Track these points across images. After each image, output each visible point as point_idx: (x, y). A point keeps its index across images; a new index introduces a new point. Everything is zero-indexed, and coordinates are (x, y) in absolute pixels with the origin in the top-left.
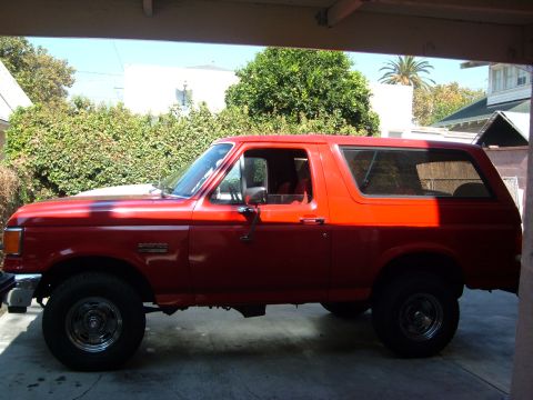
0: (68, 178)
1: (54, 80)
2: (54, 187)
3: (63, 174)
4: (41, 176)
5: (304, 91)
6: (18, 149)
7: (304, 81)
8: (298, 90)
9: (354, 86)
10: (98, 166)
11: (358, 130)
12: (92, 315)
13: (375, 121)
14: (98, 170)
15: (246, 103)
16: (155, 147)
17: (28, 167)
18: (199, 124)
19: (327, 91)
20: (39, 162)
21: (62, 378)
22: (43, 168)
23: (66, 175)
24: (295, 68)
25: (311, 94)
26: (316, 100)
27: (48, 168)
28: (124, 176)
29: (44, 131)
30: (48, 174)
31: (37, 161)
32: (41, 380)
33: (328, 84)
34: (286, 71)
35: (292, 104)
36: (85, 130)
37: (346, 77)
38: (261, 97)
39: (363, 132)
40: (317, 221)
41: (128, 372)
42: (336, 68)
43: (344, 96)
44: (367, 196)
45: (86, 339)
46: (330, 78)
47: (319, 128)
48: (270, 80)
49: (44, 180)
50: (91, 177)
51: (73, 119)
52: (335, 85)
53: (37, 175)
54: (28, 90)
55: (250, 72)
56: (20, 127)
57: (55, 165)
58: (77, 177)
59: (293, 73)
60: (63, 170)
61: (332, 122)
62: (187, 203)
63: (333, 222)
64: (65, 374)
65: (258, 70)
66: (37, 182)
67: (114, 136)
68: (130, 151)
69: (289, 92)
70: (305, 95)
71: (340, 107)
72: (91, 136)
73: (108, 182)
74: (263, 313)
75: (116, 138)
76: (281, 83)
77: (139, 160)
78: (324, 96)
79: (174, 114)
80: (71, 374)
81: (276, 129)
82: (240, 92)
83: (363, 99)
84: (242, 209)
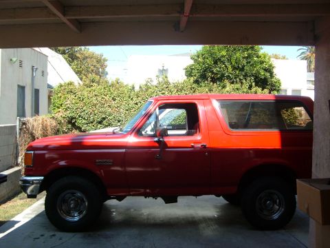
0: (87, 124)
1: (94, 66)
2: (79, 129)
3: (84, 121)
4: (72, 122)
5: (230, 67)
6: (58, 108)
7: (229, 60)
8: (226, 66)
9: (262, 63)
10: (104, 116)
11: (263, 90)
12: (72, 200)
13: (277, 84)
14: (104, 119)
15: (195, 76)
16: (137, 104)
17: (64, 117)
18: (163, 89)
19: (244, 66)
20: (70, 115)
21: (54, 235)
22: (72, 118)
23: (86, 122)
24: (224, 53)
25: (234, 68)
26: (237, 72)
27: (75, 118)
28: (119, 122)
29: (73, 96)
30: (76, 122)
31: (69, 114)
32: (42, 236)
33: (245, 62)
34: (219, 55)
35: (223, 75)
36: (96, 95)
37: (258, 57)
38: (204, 71)
39: (266, 91)
40: (202, 146)
41: (91, 233)
42: (250, 51)
43: (255, 69)
44: (234, 130)
45: (69, 214)
46: (247, 58)
47: (237, 89)
48: (209, 61)
49: (74, 125)
50: (100, 123)
51: (89, 89)
52: (250, 62)
53: (70, 122)
54: (78, 73)
55: (198, 57)
56: (59, 95)
57: (79, 116)
58: (92, 123)
59: (223, 56)
60: (84, 119)
61: (246, 85)
62: (124, 136)
63: (211, 146)
64: (56, 233)
65: (203, 55)
66: (70, 126)
67: (113, 99)
68: (123, 107)
69: (220, 68)
70: (230, 69)
71: (253, 76)
72: (99, 99)
73: (110, 125)
74: (176, 201)
75: (114, 100)
76: (216, 63)
77: (127, 112)
78: (242, 69)
79: (149, 84)
80: (59, 233)
81: (210, 90)
82: (192, 69)
83: (269, 70)
84: (156, 139)
